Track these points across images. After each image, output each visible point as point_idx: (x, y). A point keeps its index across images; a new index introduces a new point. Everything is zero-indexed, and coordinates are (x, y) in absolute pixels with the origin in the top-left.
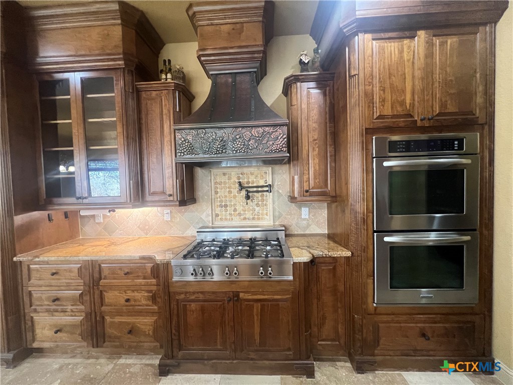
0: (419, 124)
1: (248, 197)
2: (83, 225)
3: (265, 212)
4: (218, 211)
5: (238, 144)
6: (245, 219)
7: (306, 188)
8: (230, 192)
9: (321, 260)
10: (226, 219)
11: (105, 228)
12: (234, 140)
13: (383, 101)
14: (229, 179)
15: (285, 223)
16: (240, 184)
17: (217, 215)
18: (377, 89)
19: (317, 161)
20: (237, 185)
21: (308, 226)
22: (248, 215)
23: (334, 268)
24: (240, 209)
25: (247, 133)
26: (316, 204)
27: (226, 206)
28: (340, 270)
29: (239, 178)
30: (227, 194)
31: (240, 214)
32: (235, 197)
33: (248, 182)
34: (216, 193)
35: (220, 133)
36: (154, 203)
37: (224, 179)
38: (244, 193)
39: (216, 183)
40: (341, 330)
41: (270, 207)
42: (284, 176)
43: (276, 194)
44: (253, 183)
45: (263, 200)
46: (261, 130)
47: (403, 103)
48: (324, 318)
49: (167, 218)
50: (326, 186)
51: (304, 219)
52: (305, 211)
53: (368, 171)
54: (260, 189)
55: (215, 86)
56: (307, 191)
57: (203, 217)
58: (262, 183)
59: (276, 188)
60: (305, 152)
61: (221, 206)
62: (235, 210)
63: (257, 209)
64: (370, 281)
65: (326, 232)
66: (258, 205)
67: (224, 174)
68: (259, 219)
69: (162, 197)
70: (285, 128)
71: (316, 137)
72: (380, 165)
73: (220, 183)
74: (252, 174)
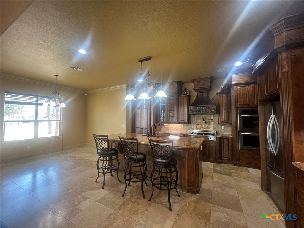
0: (251, 106)
1: (205, 123)
2: (162, 128)
3: (210, 127)
4: (196, 126)
5: (203, 110)
6: (204, 128)
7: (222, 120)
8: (200, 121)
9: (225, 138)
10: (199, 128)
11: (167, 129)
12: (203, 109)
13: (241, 101)
14: (200, 117)
15: (217, 130)
16: (203, 119)
17: (196, 127)
18: (239, 98)
19: (225, 114)
20: (202, 119)
21: (224, 132)
22: (205, 127)
23: (228, 140)
24: (203, 126)
25: (206, 108)
26: (227, 125)
27: (199, 125)
28: (230, 141)
29: (203, 117)
30: (199, 121)
31: (203, 127)
32: (202, 122)
33: (206, 119)
34: (196, 121)
35: (199, 108)
36: (181, 123)
37: (198, 117)
38: (204, 121)
39: (196, 118)
40: (230, 156)
41: (212, 125)
42: (217, 117)
43: (214, 122)
44: (207, 119)
45: (210, 124)
46: (209, 107)
47: (246, 101)
48: (225, 152)
49: (183, 127)
50: (228, 120)
51: (223, 130)
52: (223, 128)
53: (237, 117)
54: (209, 121)
55: (197, 95)
56: (222, 121)
57: (192, 127)
58: (210, 119)
59: (214, 120)
60: (222, 111)
61: (197, 125)
62: (202, 126)
63: (208, 126)
64: (238, 144)
65: (230, 134)
66: (208, 125)
67: (199, 116)
68: (209, 129)
69: (184, 121)
70: (215, 107)
71: (225, 108)
72: (240, 115)
73: (197, 119)
74: (207, 116)
